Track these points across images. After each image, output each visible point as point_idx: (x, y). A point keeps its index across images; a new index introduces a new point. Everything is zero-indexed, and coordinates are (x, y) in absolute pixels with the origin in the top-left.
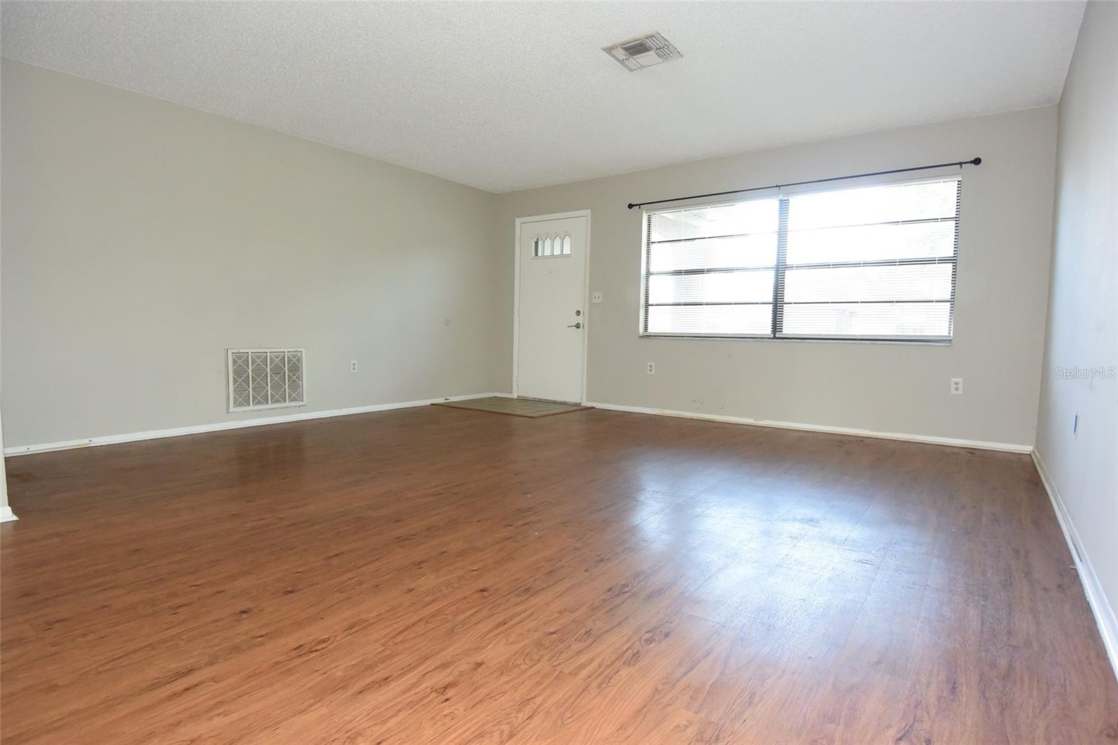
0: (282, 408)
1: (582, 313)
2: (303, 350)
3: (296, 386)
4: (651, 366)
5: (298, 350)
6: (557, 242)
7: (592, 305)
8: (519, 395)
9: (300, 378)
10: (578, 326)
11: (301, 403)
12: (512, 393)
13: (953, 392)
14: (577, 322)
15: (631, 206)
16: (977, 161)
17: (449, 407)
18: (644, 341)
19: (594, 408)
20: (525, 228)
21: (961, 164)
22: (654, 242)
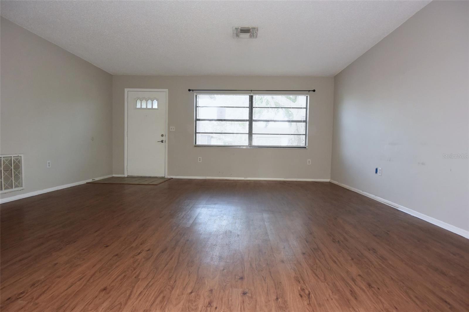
0: (10, 192)
1: (164, 136)
2: (22, 155)
3: (18, 177)
4: (200, 159)
5: (20, 155)
6: (150, 102)
7: (169, 132)
8: (128, 175)
9: (20, 173)
10: (162, 141)
11: (21, 188)
12: (124, 174)
13: (308, 164)
14: (162, 140)
15: (189, 90)
16: (314, 91)
17: (96, 183)
18: (195, 148)
19: (172, 178)
20: (129, 93)
21: (309, 91)
22: (200, 107)
